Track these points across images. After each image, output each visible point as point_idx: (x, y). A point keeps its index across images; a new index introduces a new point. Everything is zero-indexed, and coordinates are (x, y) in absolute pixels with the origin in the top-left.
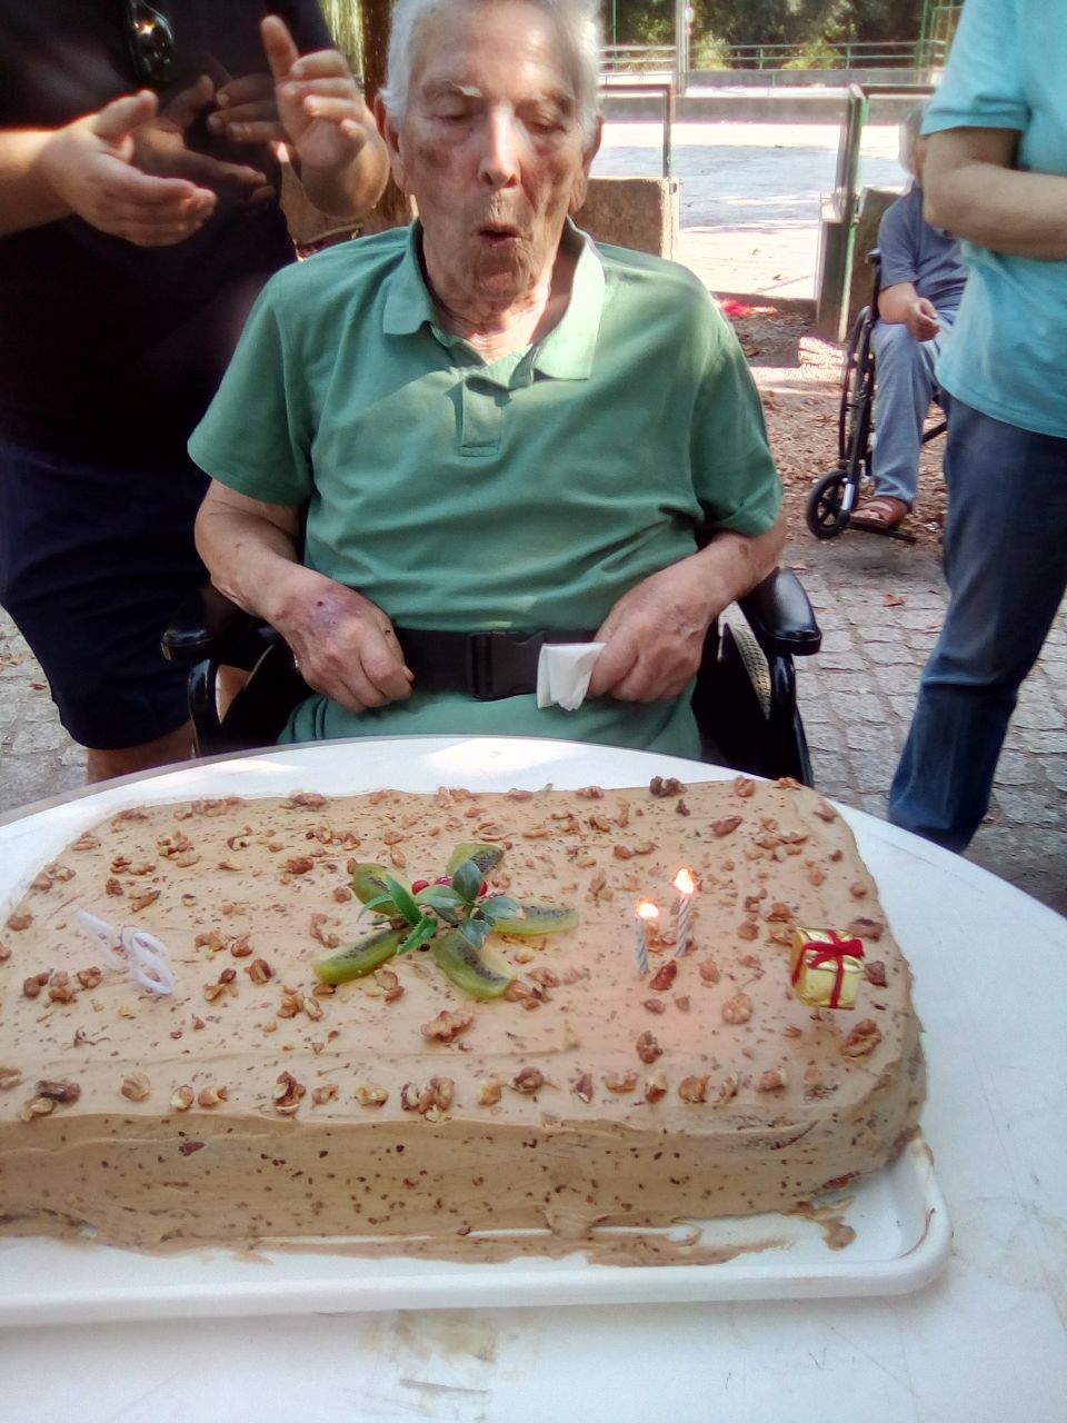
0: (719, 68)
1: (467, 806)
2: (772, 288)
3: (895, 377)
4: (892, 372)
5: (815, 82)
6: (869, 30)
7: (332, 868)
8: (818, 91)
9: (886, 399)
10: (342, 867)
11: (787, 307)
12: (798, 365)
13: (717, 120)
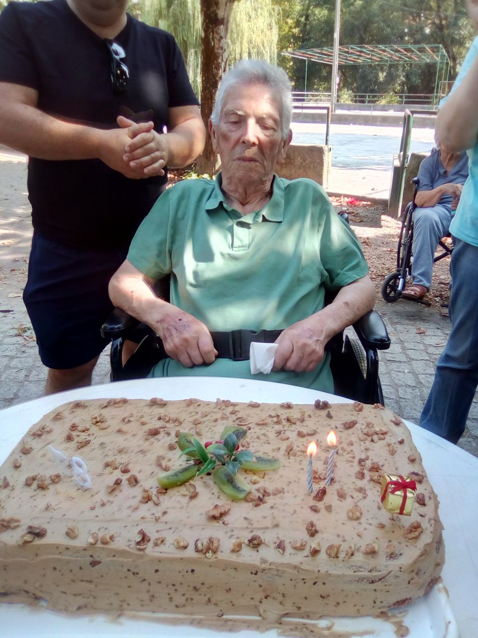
0: (349, 102)
1: (230, 409)
2: (371, 194)
3: (422, 232)
4: (421, 230)
5: (389, 110)
6: (412, 89)
7: (169, 434)
8: (391, 113)
9: (418, 242)
10: (173, 434)
11: (375, 202)
12: (381, 227)
13: (349, 124)
